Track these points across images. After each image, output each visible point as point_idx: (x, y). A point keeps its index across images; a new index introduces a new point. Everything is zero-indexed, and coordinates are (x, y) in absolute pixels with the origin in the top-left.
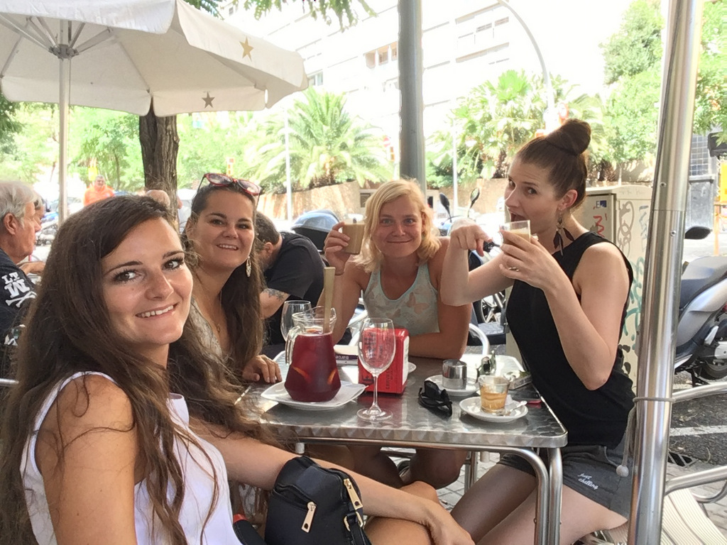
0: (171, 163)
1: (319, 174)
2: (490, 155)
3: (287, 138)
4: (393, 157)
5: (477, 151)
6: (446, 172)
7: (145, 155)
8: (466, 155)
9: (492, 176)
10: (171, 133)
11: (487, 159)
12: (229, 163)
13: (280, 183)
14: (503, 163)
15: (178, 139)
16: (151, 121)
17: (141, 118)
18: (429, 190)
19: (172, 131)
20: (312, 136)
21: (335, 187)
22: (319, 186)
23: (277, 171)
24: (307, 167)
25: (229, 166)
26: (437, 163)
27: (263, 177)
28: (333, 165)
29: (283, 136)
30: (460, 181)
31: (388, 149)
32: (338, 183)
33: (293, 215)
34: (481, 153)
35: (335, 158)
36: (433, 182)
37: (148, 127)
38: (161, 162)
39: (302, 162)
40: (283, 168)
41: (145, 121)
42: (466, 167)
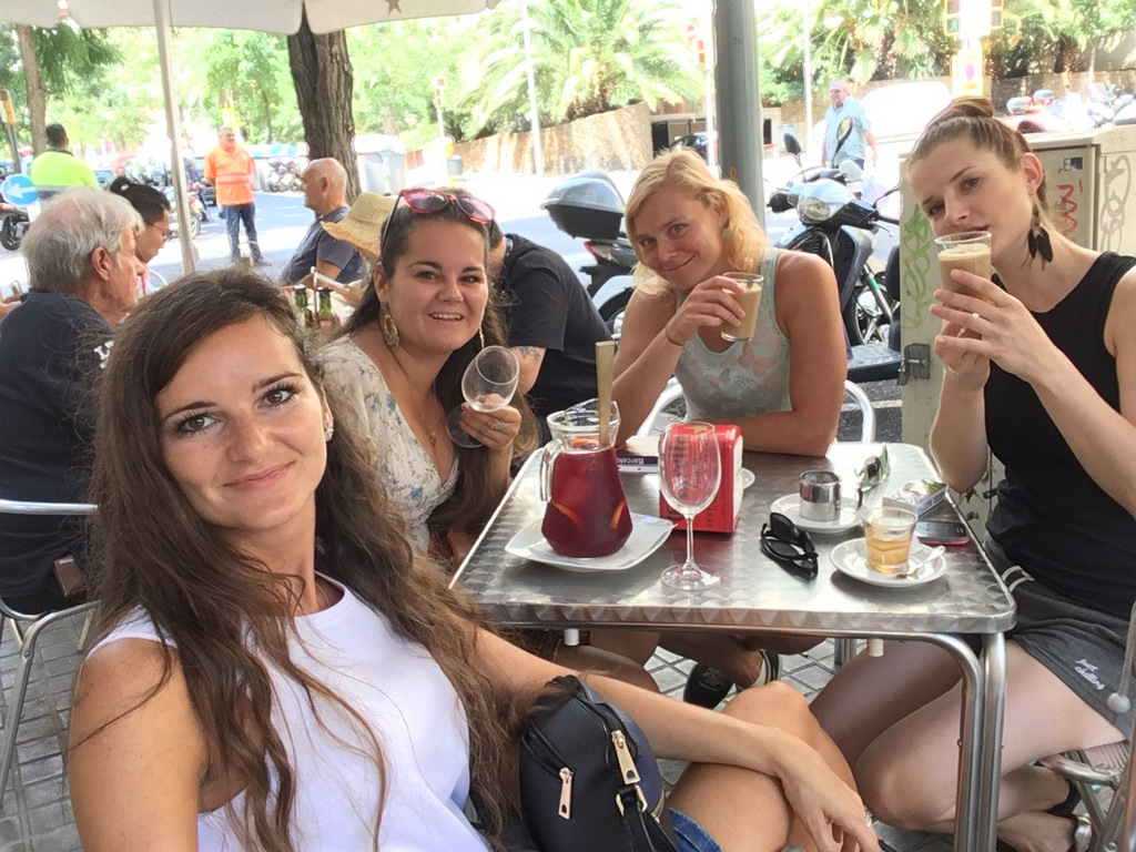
0: (344, 108)
1: (583, 97)
2: (868, 41)
3: (527, 37)
4: (702, 58)
5: (846, 34)
6: (792, 75)
7: (302, 99)
8: (826, 43)
9: (870, 76)
10: (338, 58)
11: (861, 48)
12: (437, 87)
13: (522, 115)
14: (890, 52)
15: (351, 68)
16: (306, 40)
17: (290, 39)
18: (767, 109)
19: (341, 55)
20: (568, 31)
21: (609, 115)
22: (585, 115)
23: (514, 95)
24: (562, 86)
25: (438, 91)
26: (777, 62)
27: (492, 107)
28: (604, 77)
29: (520, 34)
30: (816, 89)
31: (695, 43)
32: (614, 108)
33: (544, 165)
34: (851, 39)
35: (607, 65)
36: (771, 95)
37: (302, 51)
38: (328, 108)
39: (554, 75)
40: (524, 89)
41: (297, 42)
42: (826, 64)
